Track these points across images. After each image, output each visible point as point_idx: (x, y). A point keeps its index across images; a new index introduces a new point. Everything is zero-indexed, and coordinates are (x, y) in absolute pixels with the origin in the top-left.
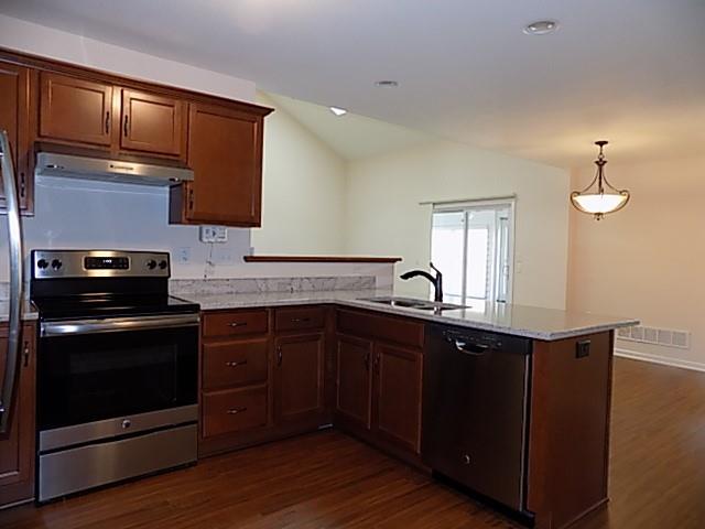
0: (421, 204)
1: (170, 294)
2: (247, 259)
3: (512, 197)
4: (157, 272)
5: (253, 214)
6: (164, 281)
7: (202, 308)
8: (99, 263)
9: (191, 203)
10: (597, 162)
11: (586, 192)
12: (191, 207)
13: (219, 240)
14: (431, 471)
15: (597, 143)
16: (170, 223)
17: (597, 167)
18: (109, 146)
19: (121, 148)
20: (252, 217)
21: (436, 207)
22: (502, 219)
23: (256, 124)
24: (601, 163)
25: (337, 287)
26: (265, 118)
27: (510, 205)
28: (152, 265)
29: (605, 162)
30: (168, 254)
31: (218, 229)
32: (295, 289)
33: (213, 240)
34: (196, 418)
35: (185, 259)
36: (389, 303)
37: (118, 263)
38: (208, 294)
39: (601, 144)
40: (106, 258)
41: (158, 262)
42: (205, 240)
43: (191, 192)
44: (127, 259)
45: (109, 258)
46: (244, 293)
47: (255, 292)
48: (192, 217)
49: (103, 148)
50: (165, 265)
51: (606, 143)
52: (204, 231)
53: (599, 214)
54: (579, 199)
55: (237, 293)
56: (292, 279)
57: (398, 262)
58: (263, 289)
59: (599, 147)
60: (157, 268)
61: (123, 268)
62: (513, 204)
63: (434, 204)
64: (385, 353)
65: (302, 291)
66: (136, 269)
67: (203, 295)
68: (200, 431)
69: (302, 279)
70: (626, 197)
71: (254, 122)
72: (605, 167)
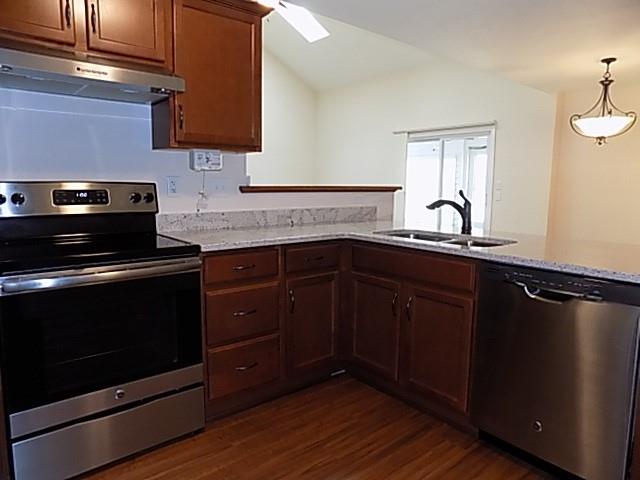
0: (395, 133)
1: (158, 232)
2: (243, 190)
3: (493, 124)
4: (142, 207)
5: (253, 136)
6: (151, 217)
7: (203, 250)
8: (72, 197)
9: (181, 122)
10: (602, 82)
11: (587, 114)
12: (181, 127)
13: (214, 168)
14: (477, 431)
15: (603, 61)
16: (154, 148)
17: (602, 87)
18: (73, 45)
19: (90, 49)
20: (253, 140)
21: (411, 136)
22: (470, 148)
23: (253, 26)
24: (606, 83)
25: (338, 219)
26: (264, 19)
27: (490, 132)
28: (137, 198)
29: (611, 81)
30: (154, 184)
31: (213, 154)
32: (295, 222)
33: (207, 168)
34: (200, 381)
35: (174, 191)
36: (408, 236)
37: (94, 196)
38: (202, 231)
39: (608, 61)
40: (80, 192)
41: (143, 195)
42: (196, 167)
43: (180, 107)
44: (106, 193)
45: (83, 191)
46: (243, 228)
47: (253, 227)
48: (182, 139)
49: (65, 48)
50: (151, 198)
51: (614, 59)
52: (196, 157)
53: (600, 138)
54: (578, 123)
55: (233, 228)
56: (293, 211)
57: (399, 191)
58: (262, 223)
59: (605, 64)
60: (143, 201)
61: (102, 203)
62: (493, 131)
63: (409, 133)
64: (417, 296)
65: (302, 224)
66: (117, 205)
67: (196, 232)
68: (207, 393)
69: (302, 211)
70: (633, 119)
71: (251, 24)
72: (610, 87)
